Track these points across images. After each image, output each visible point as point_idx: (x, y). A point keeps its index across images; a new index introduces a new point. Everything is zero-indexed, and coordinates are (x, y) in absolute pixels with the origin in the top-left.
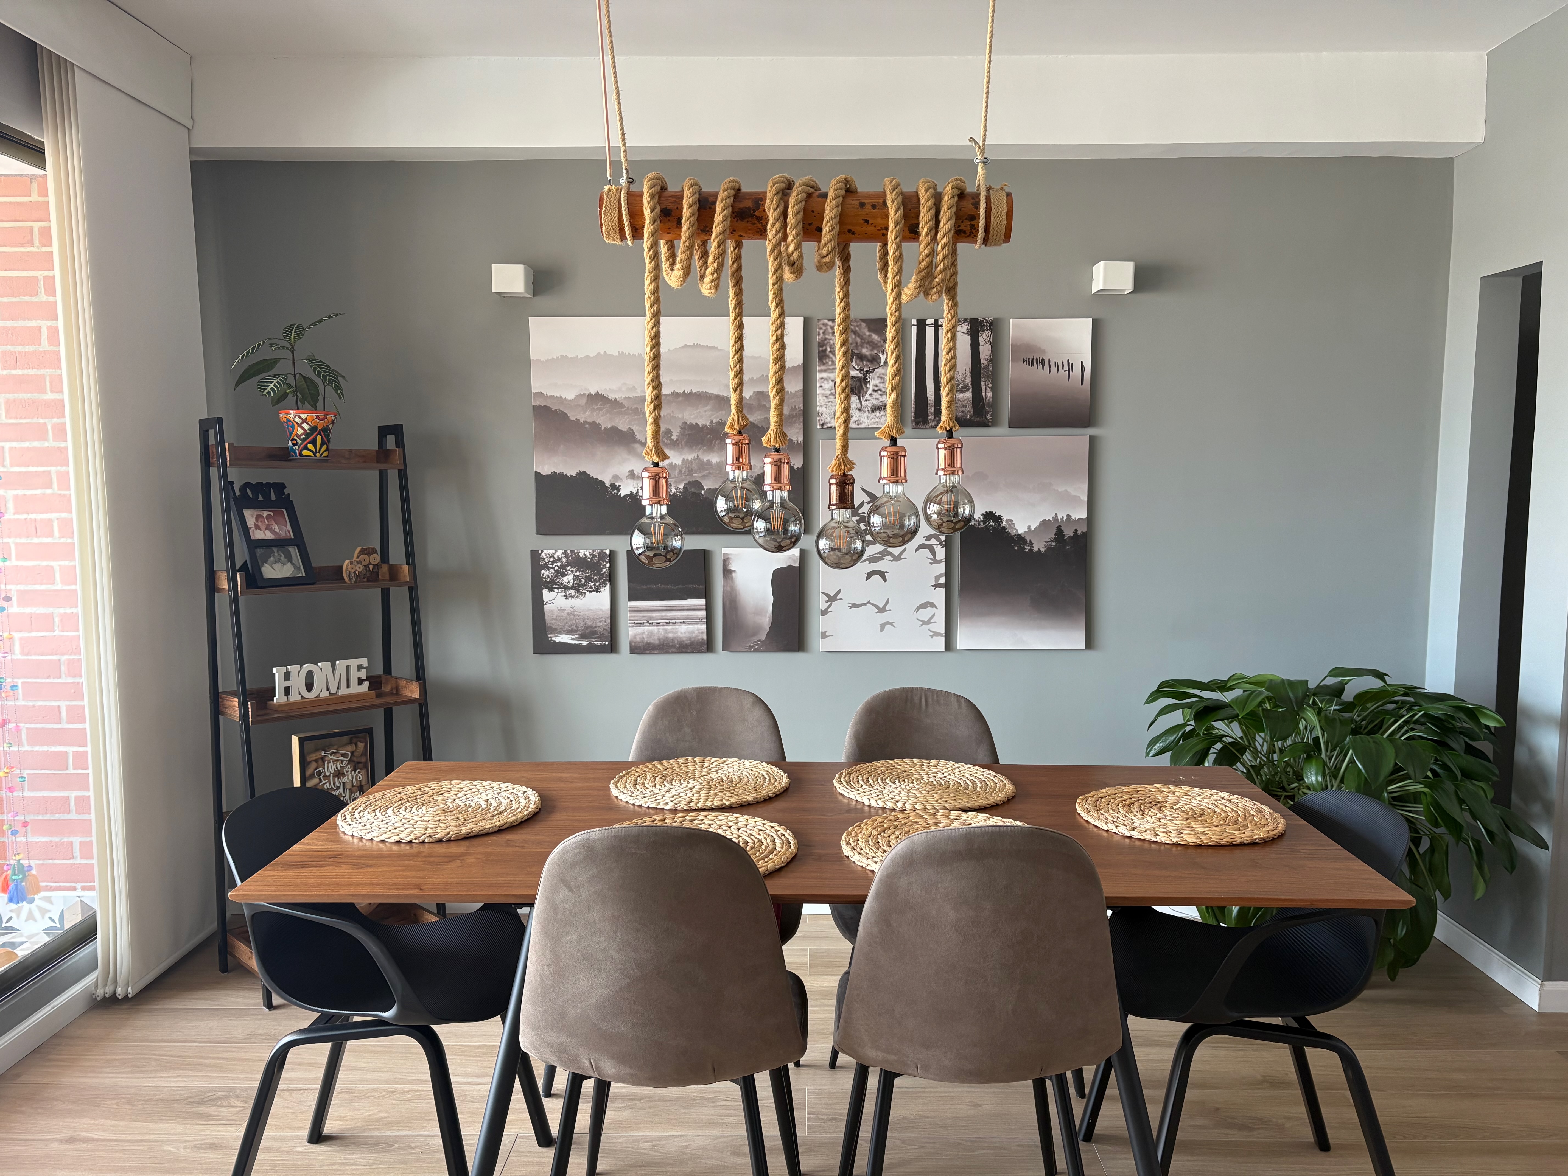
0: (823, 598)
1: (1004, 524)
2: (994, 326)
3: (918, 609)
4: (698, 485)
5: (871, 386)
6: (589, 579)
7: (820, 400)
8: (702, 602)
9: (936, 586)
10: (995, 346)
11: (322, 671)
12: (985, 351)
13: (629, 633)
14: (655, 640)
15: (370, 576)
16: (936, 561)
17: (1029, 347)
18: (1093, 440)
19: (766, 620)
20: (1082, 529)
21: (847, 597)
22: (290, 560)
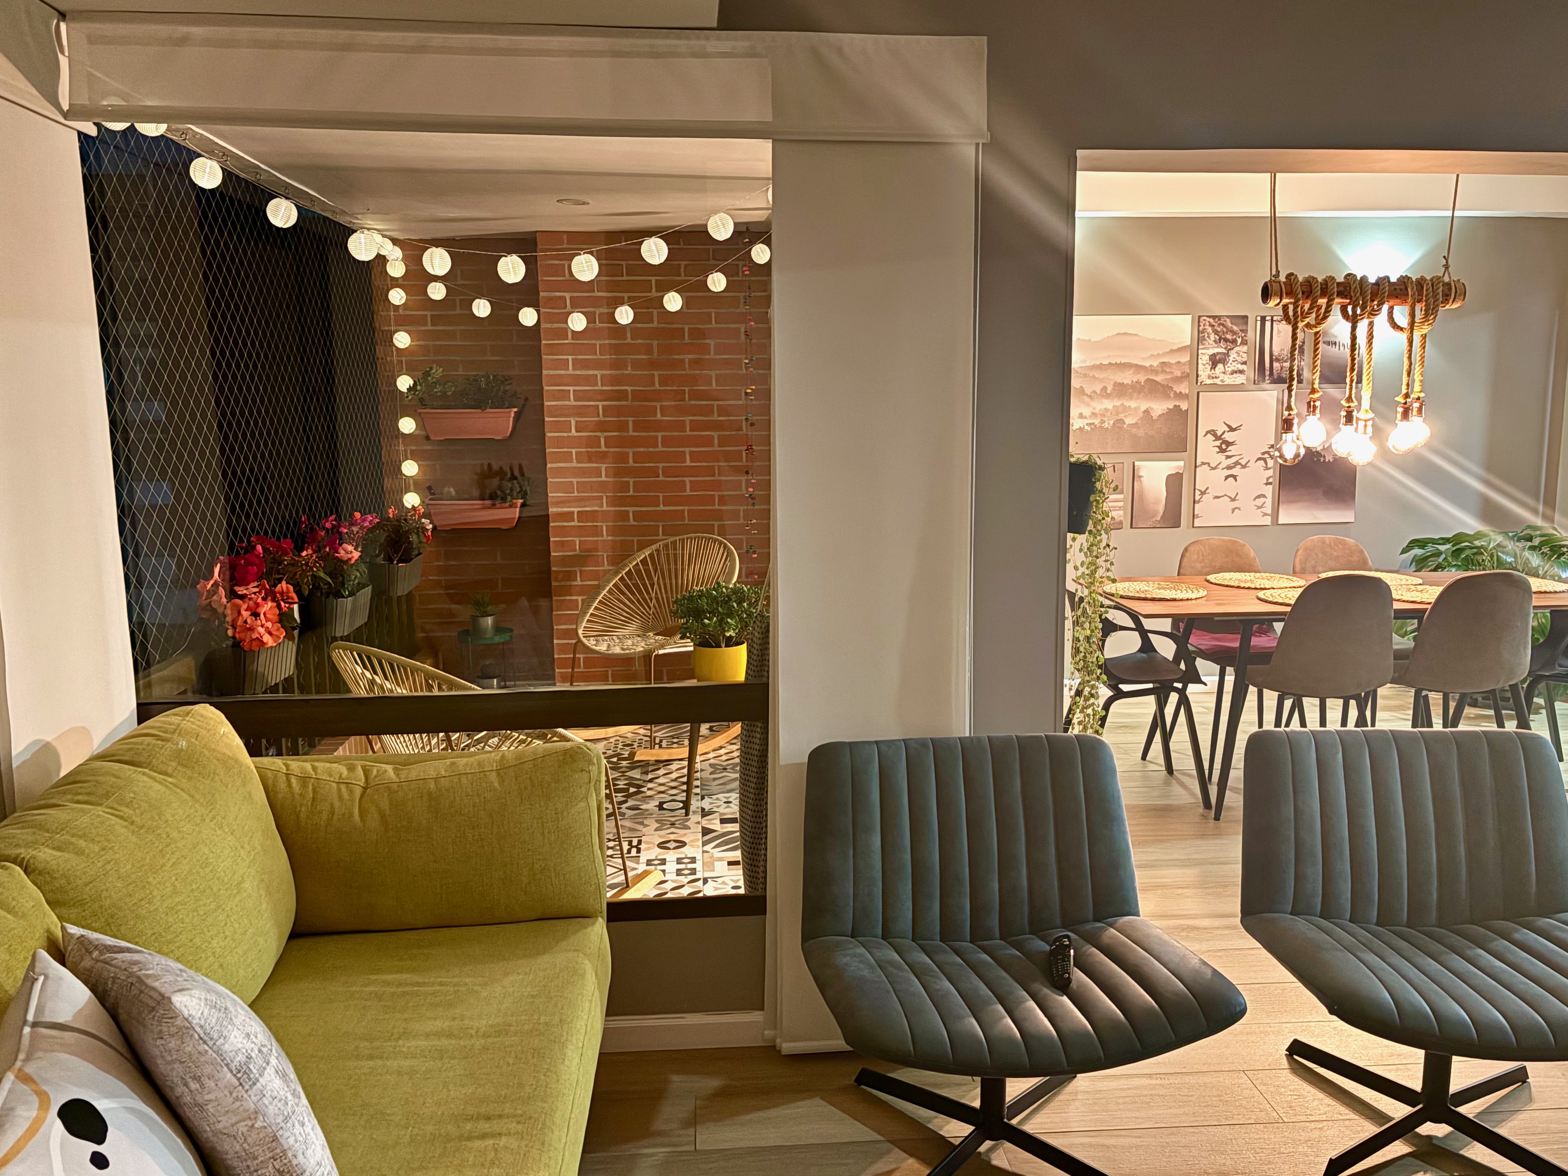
0: (1198, 493)
3: (1255, 499)
4: (1121, 421)
5: (1231, 358)
7: (1201, 367)
8: (1122, 496)
9: (1267, 484)
16: (1267, 468)
17: (1327, 334)
21: (1212, 493)
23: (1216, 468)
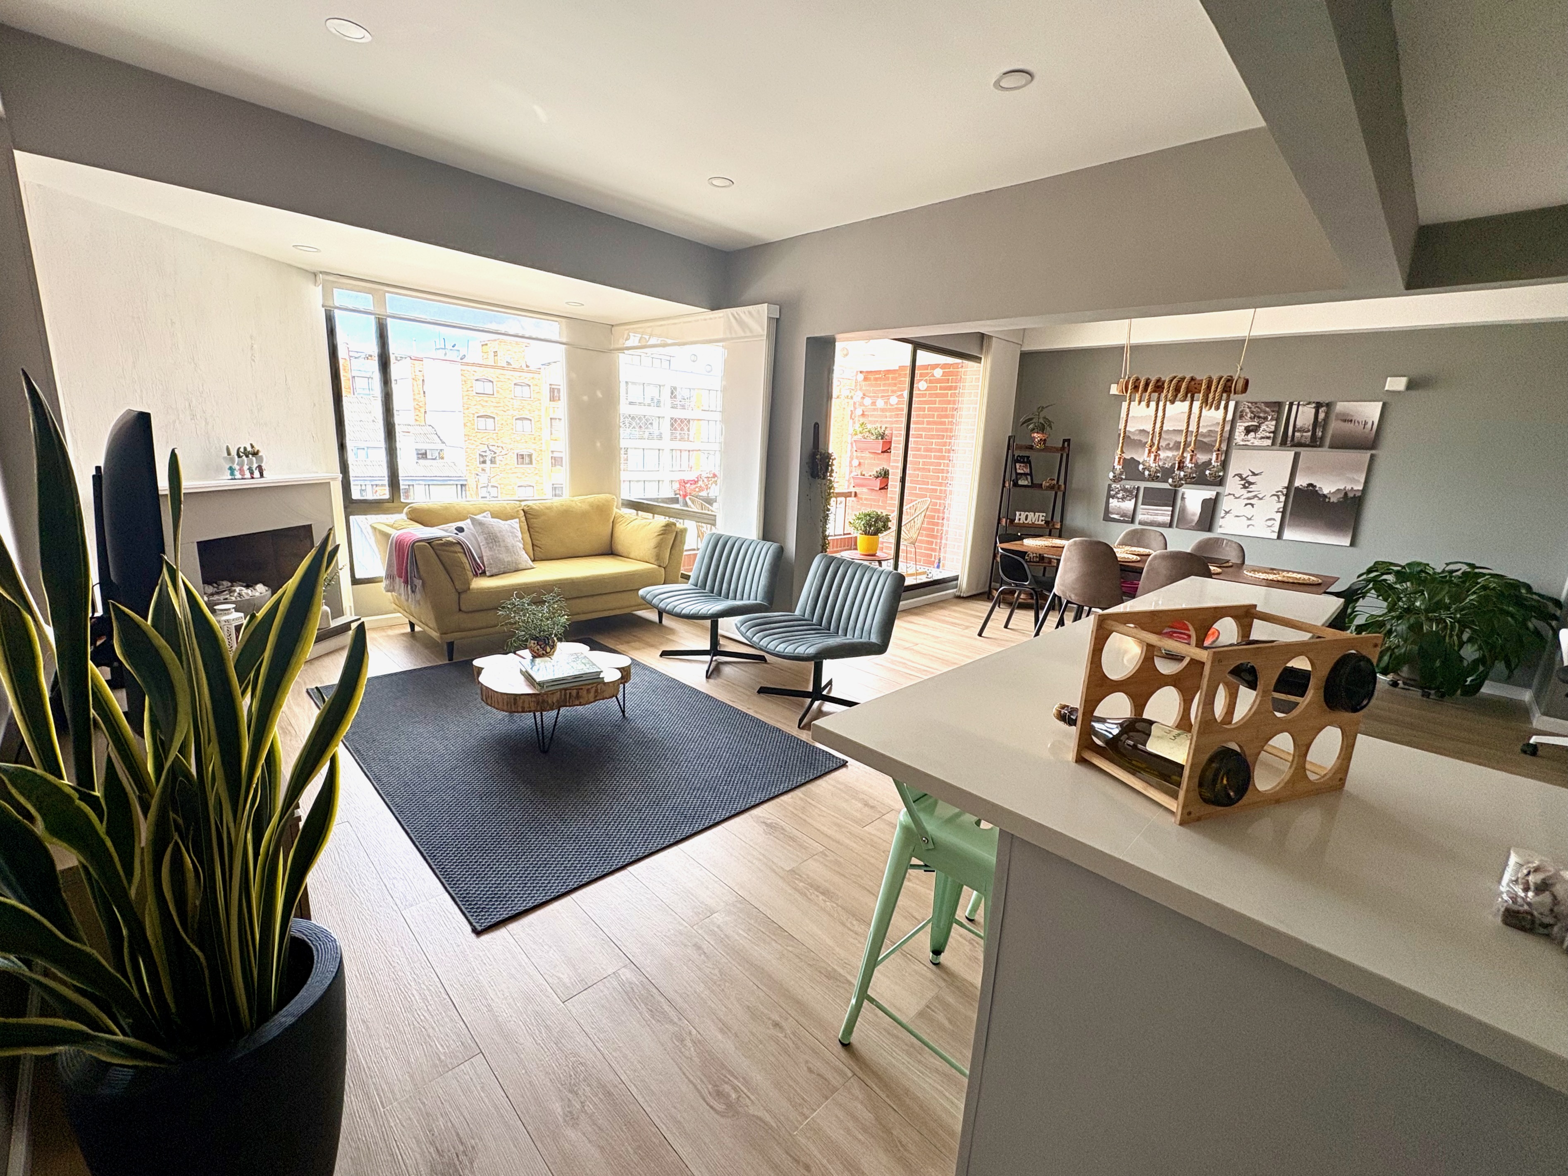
0: (1223, 512)
1: (1317, 489)
2: (1328, 405)
3: (1267, 520)
5: (1261, 429)
6: (1127, 496)
7: (1237, 434)
8: (1171, 508)
9: (1277, 512)
10: (1327, 414)
11: (1031, 515)
12: (1322, 416)
13: (1140, 517)
14: (1149, 521)
15: (1052, 487)
16: (1279, 502)
17: (1344, 414)
18: (1372, 456)
19: (1196, 518)
20: (1359, 494)
21: (1234, 513)
22: (1027, 479)
23: (1239, 498)
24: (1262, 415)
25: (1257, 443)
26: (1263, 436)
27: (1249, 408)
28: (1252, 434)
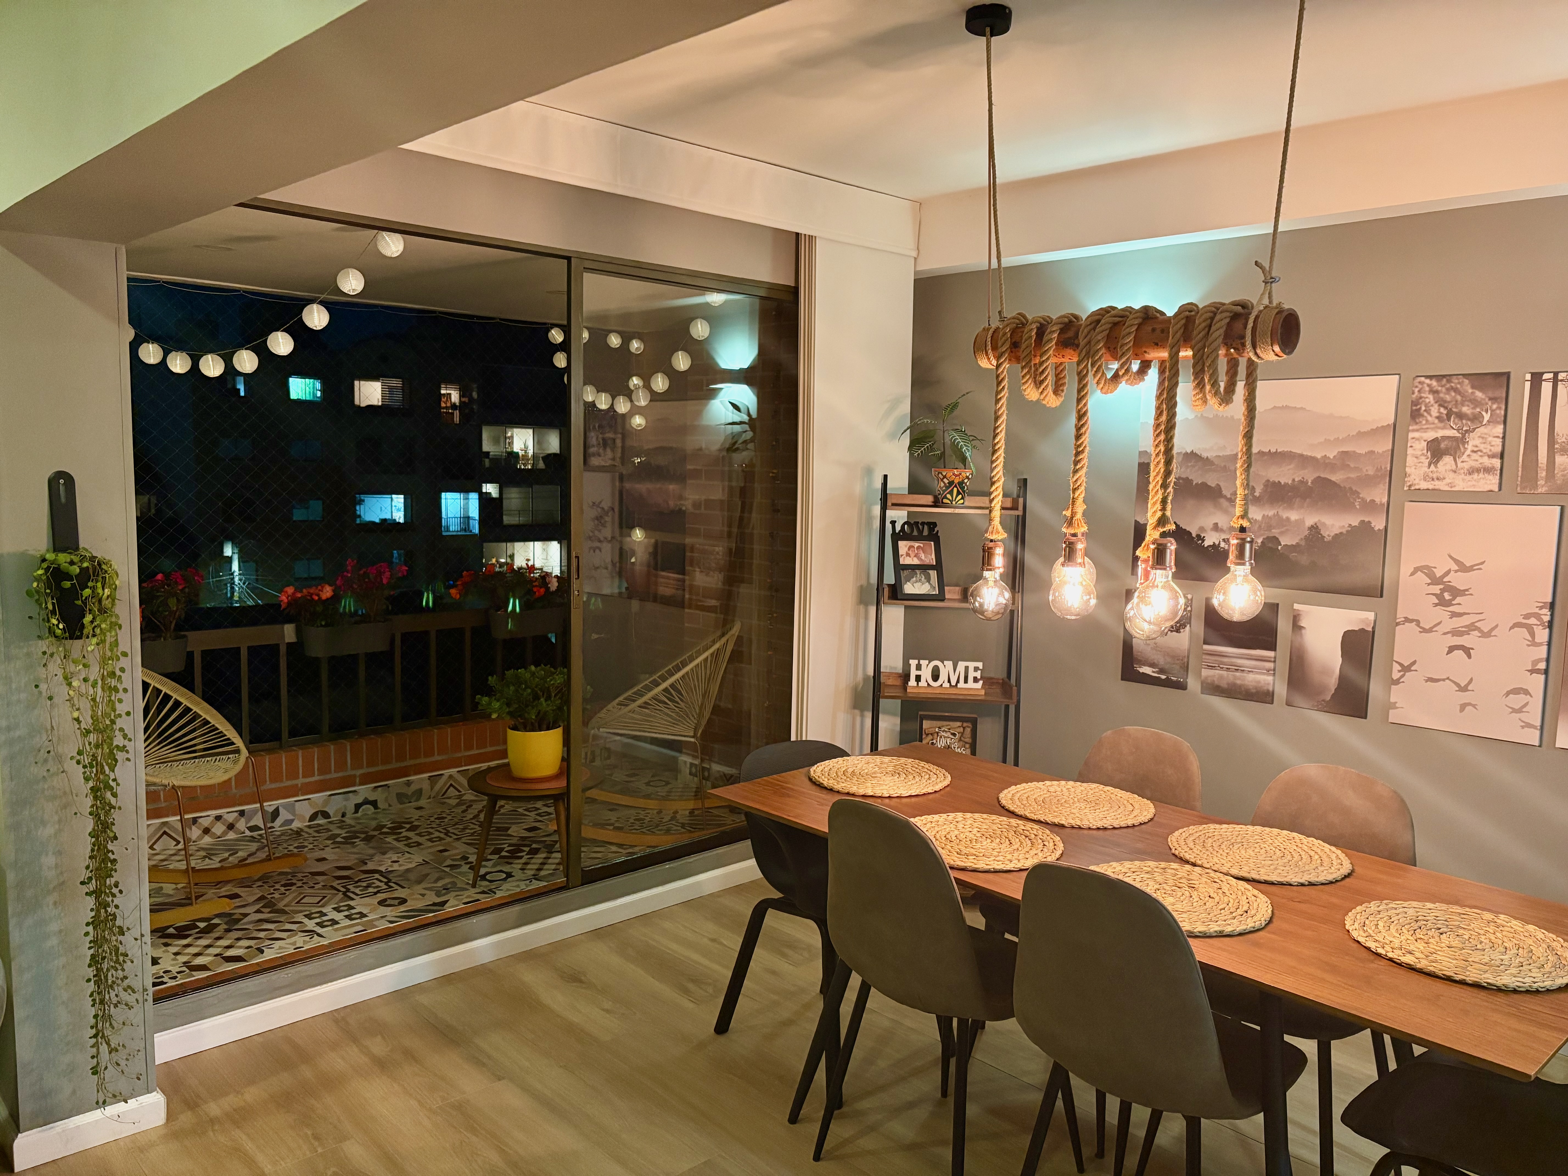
0: (1395, 667)
3: (1508, 693)
4: (1276, 540)
5: (1470, 447)
7: (1410, 460)
8: (1268, 654)
9: (1532, 671)
11: (946, 667)
13: (1200, 673)
14: (1224, 684)
16: (1534, 644)
21: (1424, 670)
22: (929, 580)
23: (1430, 630)
24: (1465, 409)
25: (1462, 484)
26: (1476, 465)
27: (1433, 392)
28: (1448, 460)
